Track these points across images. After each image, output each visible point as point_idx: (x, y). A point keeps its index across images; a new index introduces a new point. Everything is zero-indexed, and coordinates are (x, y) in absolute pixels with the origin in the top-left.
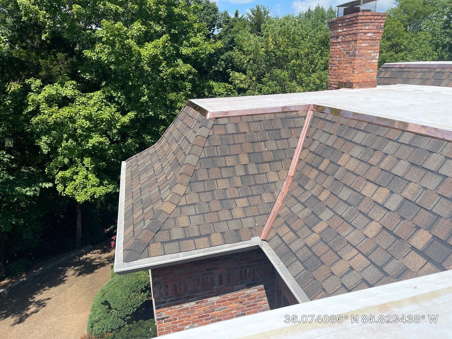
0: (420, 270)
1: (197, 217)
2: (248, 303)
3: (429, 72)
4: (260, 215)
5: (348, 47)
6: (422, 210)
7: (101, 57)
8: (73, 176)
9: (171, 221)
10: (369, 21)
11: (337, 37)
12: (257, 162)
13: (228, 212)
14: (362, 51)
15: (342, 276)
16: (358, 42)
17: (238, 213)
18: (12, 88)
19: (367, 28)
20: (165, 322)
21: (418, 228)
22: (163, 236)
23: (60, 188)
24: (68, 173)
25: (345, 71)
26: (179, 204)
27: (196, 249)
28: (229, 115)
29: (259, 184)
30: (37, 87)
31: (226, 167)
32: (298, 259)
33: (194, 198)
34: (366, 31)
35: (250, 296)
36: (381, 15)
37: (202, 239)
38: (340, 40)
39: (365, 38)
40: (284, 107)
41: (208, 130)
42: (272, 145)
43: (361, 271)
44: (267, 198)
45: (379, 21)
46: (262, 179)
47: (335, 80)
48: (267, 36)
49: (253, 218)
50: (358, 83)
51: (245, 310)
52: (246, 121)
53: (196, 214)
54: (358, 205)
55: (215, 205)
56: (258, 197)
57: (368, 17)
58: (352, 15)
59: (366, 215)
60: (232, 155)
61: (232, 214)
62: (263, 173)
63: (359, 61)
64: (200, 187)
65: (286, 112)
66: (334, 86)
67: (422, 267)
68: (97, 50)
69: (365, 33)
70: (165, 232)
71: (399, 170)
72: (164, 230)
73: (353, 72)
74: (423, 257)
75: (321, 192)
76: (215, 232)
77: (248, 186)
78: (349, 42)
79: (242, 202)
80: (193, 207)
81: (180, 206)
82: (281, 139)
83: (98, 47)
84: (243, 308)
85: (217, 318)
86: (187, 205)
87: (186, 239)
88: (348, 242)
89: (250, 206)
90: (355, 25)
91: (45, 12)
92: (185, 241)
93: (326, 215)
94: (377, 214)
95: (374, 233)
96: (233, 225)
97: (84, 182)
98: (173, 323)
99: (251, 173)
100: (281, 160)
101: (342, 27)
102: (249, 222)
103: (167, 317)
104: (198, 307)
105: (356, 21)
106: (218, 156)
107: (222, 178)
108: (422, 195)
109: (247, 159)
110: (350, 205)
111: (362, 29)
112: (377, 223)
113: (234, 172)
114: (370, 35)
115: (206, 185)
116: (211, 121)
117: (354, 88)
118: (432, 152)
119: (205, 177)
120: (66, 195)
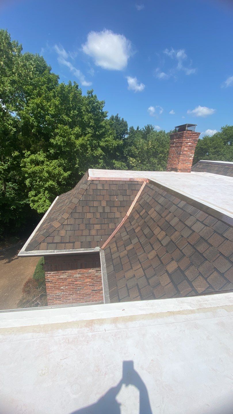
0: (166, 286)
1: (71, 231)
2: (96, 280)
3: (222, 167)
4: (105, 235)
5: (177, 149)
6: (177, 249)
7: (58, 143)
8: (38, 200)
9: (56, 232)
10: (190, 136)
11: (173, 144)
12: (111, 206)
13: (88, 231)
14: (185, 152)
15: (128, 279)
16: (182, 147)
17: (93, 232)
18: (15, 154)
19: (188, 140)
20: (50, 283)
21: (173, 259)
22: (49, 240)
23: (31, 205)
24: (36, 198)
25: (175, 162)
26: (63, 224)
27: (65, 249)
28: (100, 180)
29: (109, 218)
30: (27, 155)
31: (93, 207)
32: (113, 264)
33: (72, 221)
34: (187, 142)
35: (97, 276)
36: (197, 133)
37: (70, 244)
38: (174, 145)
39: (187, 145)
40: (131, 179)
41: (87, 186)
42: (121, 198)
43: (138, 279)
44: (111, 226)
45: (196, 137)
46: (112, 216)
47: (170, 166)
48: (149, 141)
49: (101, 236)
50: (180, 169)
51: (94, 284)
52: (109, 184)
53: (71, 230)
54: (150, 239)
55: (82, 227)
56: (107, 225)
57: (189, 134)
58: (181, 132)
59: (152, 245)
60: (98, 201)
61: (90, 232)
62: (113, 212)
63: (182, 158)
64: (77, 216)
65: (132, 181)
66: (169, 169)
67: (167, 285)
68: (56, 139)
69: (187, 143)
70: (51, 237)
71: (173, 222)
72: (51, 236)
73: (178, 163)
74: (170, 279)
75: (137, 227)
76: (78, 241)
77: (103, 218)
78: (178, 147)
79: (97, 227)
80: (70, 226)
81: (63, 225)
82: (126, 195)
83: (57, 138)
84: (93, 282)
85: (78, 286)
86: (67, 224)
87: (61, 243)
88: (139, 259)
89: (101, 229)
90: (182, 138)
91: (33, 118)
92: (60, 244)
93: (135, 241)
94: (157, 246)
95: (152, 257)
96: (89, 239)
97: (43, 203)
98: (54, 285)
99: (106, 211)
100: (124, 207)
101: (176, 138)
102: (98, 238)
103: (51, 281)
104: (68, 278)
105: (182, 136)
106: (90, 201)
107: (90, 212)
108: (180, 239)
109: (106, 204)
110: (147, 238)
111: (185, 140)
112: (155, 252)
113: (97, 210)
114: (189, 144)
115: (80, 215)
116: (90, 181)
117: (178, 172)
118: (191, 215)
119: (81, 211)
120: (33, 209)
